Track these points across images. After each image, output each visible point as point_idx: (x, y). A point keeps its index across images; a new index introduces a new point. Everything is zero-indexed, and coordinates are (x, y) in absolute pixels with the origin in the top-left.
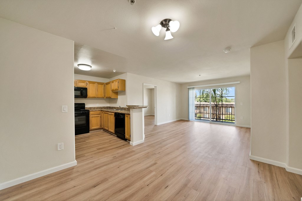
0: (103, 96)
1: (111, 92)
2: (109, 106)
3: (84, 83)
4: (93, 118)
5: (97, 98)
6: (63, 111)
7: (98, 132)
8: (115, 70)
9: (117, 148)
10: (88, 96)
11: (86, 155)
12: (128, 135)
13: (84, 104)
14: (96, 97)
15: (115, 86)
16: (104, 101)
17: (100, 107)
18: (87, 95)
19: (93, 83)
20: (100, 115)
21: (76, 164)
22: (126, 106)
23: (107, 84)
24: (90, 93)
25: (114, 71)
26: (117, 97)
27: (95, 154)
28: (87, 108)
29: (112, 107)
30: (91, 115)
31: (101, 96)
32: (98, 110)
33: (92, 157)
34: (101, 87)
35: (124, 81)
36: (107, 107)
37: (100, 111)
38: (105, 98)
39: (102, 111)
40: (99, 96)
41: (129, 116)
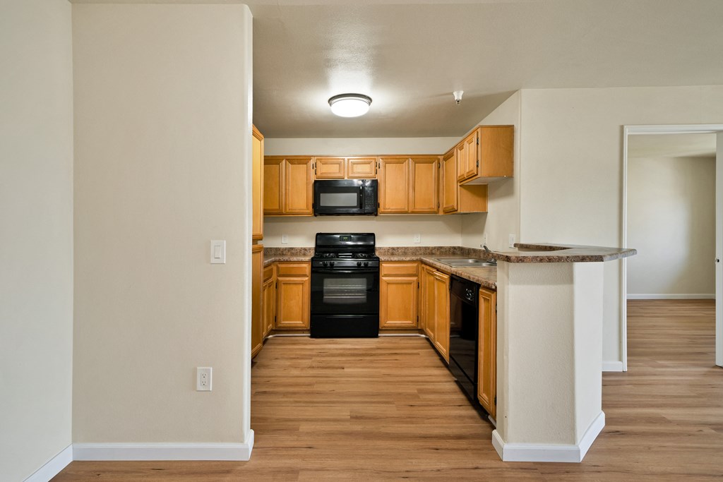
0: (434, 205)
1: (455, 186)
2: (460, 246)
3: (369, 163)
4: (390, 286)
5: (413, 212)
6: (213, 260)
7: (404, 343)
8: (458, 90)
9: (421, 443)
10: (381, 209)
11: (304, 427)
12: (487, 391)
13: (371, 236)
14: (406, 213)
15: (467, 160)
16: (440, 225)
17: (426, 248)
18: (377, 205)
19: (398, 159)
20: (415, 278)
21: (247, 456)
22: (515, 245)
23: (448, 156)
24: (390, 197)
25: (458, 96)
26: (485, 207)
27: (330, 434)
28: (380, 248)
29: (469, 250)
30: (386, 276)
31: (425, 208)
32: (408, 259)
33: (310, 444)
34: (426, 174)
35: (510, 130)
36: (454, 248)
37: (415, 265)
38: (441, 213)
39: (422, 262)
40: (419, 207)
41: (493, 295)
